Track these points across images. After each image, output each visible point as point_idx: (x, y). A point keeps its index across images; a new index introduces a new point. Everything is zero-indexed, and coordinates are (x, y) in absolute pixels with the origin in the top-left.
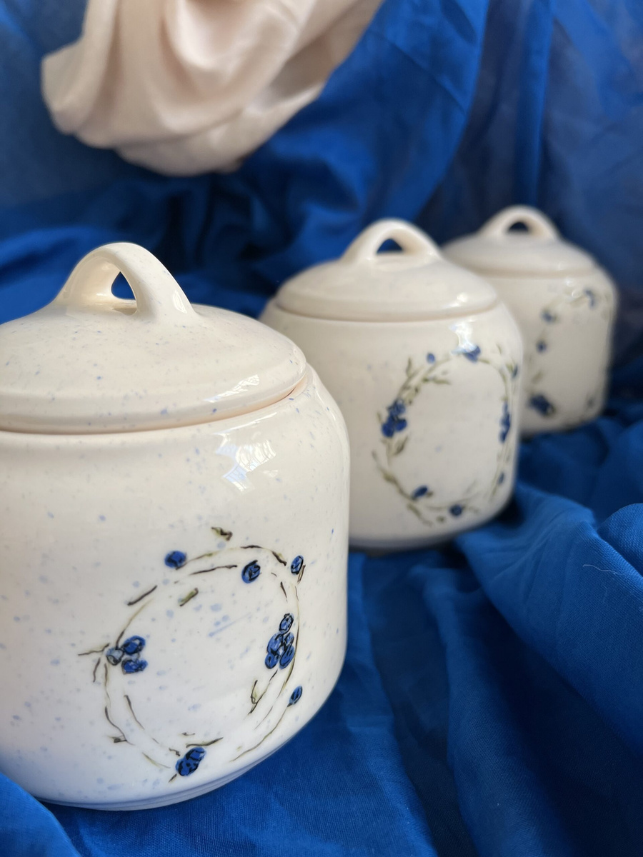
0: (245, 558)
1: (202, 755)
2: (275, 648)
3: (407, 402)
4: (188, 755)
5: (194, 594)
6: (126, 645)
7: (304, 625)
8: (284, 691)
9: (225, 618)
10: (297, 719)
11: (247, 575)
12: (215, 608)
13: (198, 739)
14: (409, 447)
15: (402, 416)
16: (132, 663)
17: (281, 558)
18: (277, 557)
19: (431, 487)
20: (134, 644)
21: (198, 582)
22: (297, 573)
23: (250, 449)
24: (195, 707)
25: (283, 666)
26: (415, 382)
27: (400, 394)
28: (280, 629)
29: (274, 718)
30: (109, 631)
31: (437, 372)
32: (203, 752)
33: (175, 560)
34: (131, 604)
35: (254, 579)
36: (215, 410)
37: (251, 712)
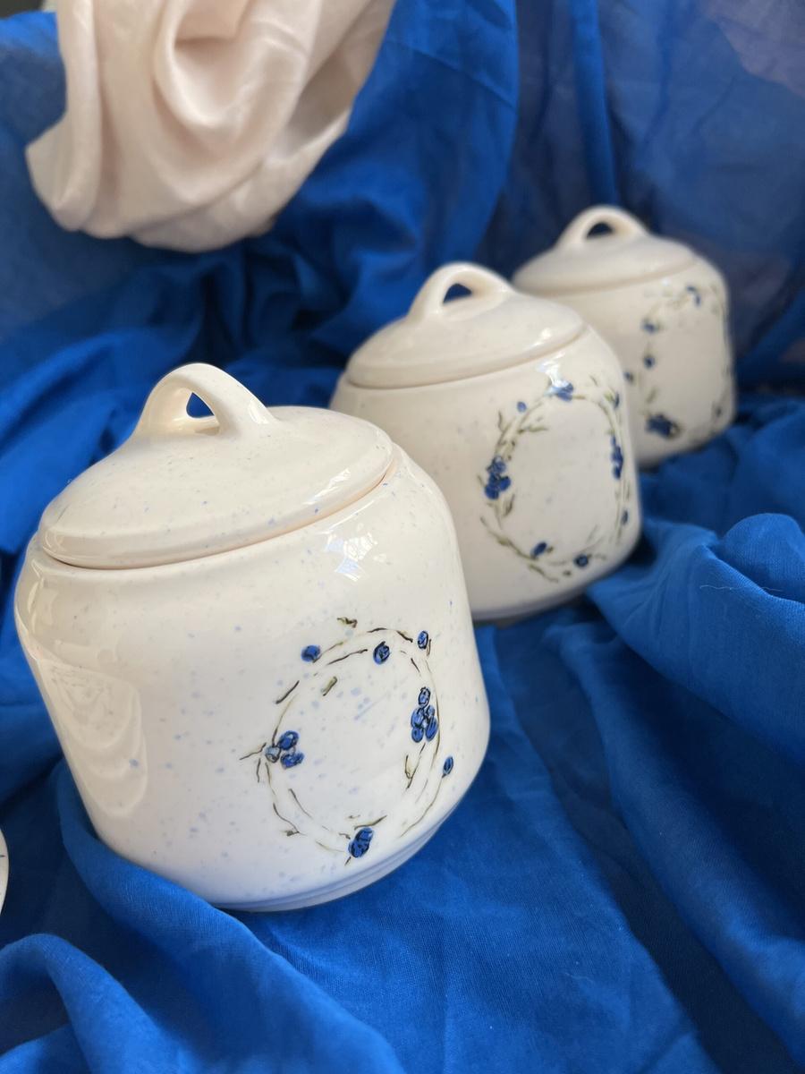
0: (373, 642)
1: (370, 835)
2: (418, 722)
3: (506, 458)
4: (358, 837)
5: (333, 683)
6: (281, 741)
7: (442, 696)
8: (435, 763)
9: (366, 700)
10: (454, 789)
11: (378, 656)
12: (356, 692)
13: (364, 820)
14: (517, 504)
15: (503, 475)
16: (290, 758)
17: (406, 636)
18: (403, 635)
19: (550, 542)
20: (289, 739)
21: (335, 670)
22: (425, 647)
23: (357, 540)
24: (355, 790)
25: (430, 738)
26: (509, 436)
27: (497, 452)
28: (420, 703)
29: (431, 789)
30: (263, 732)
31: (532, 420)
32: (371, 832)
33: (311, 654)
34: (278, 702)
35: (386, 659)
36: (317, 510)
37: (408, 787)
